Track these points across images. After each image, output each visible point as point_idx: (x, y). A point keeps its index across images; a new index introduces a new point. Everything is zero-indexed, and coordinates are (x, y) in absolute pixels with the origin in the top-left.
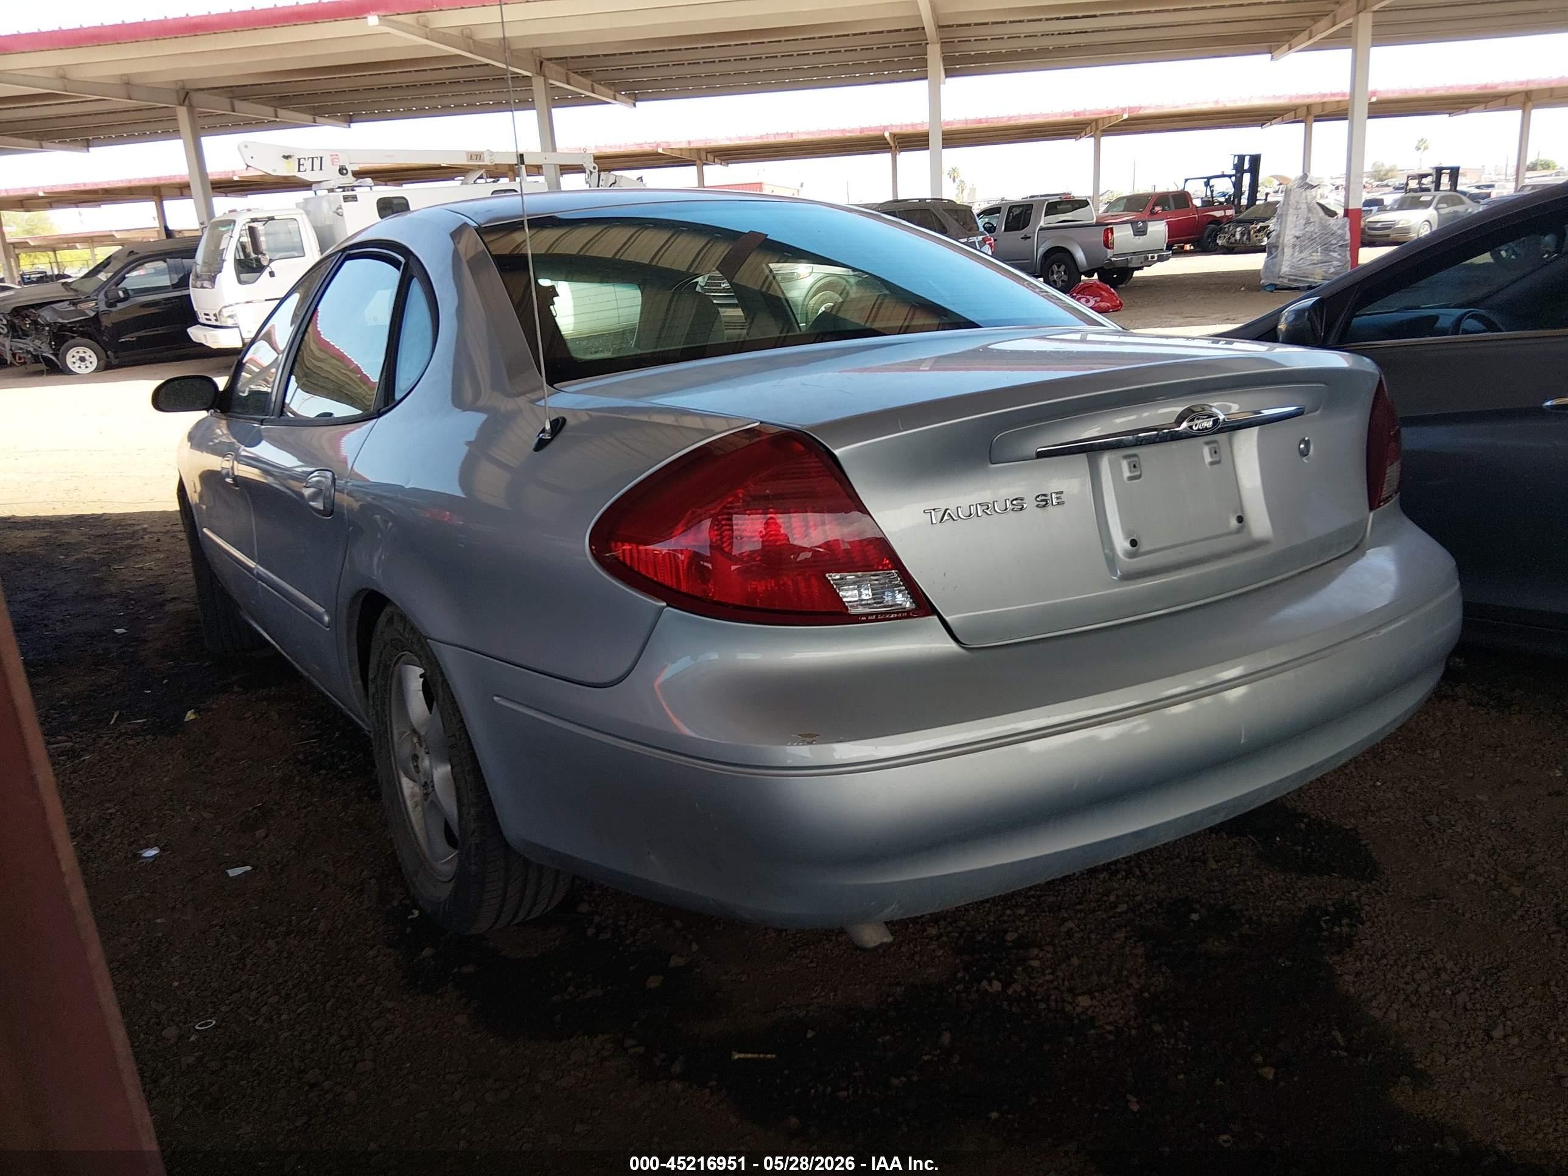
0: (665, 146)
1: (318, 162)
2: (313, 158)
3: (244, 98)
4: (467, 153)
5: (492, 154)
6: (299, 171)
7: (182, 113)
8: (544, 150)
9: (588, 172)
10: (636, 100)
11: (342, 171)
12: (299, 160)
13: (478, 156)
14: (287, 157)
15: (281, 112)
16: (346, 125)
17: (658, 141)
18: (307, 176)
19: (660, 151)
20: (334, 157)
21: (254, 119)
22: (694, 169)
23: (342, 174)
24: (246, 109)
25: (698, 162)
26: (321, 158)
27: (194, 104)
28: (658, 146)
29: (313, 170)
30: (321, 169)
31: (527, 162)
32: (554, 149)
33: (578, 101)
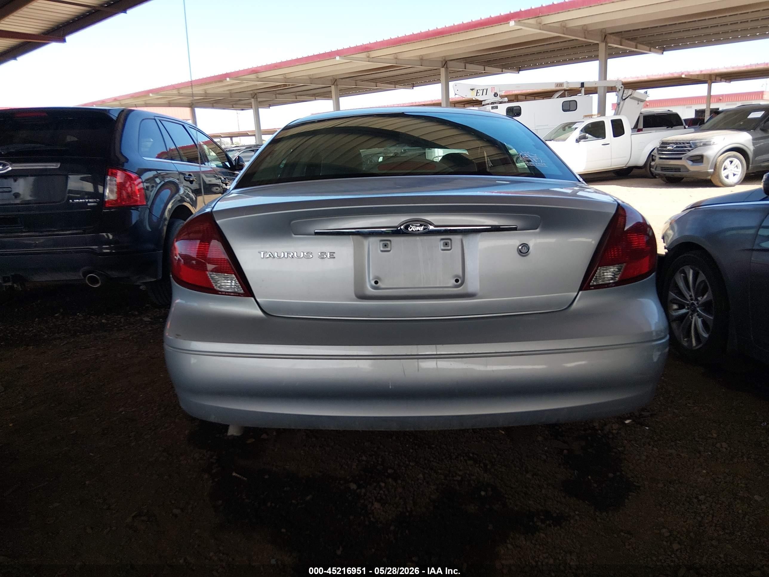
0: (686, 73)
1: (485, 91)
2: (483, 90)
3: (471, 63)
4: (556, 83)
5: (568, 83)
6: (477, 95)
7: (443, 70)
8: (600, 79)
9: (618, 90)
10: (664, 51)
11: (496, 95)
12: (477, 90)
13: (561, 84)
14: (472, 90)
15: (486, 68)
16: (517, 72)
17: (683, 71)
18: (480, 98)
19: (683, 76)
20: (493, 88)
21: (474, 72)
22: (706, 86)
23: (495, 96)
24: (471, 68)
25: (709, 81)
26: (487, 89)
27: (448, 67)
28: (682, 74)
29: (482, 95)
30: (486, 94)
31: (585, 86)
32: (605, 78)
33: (625, 53)
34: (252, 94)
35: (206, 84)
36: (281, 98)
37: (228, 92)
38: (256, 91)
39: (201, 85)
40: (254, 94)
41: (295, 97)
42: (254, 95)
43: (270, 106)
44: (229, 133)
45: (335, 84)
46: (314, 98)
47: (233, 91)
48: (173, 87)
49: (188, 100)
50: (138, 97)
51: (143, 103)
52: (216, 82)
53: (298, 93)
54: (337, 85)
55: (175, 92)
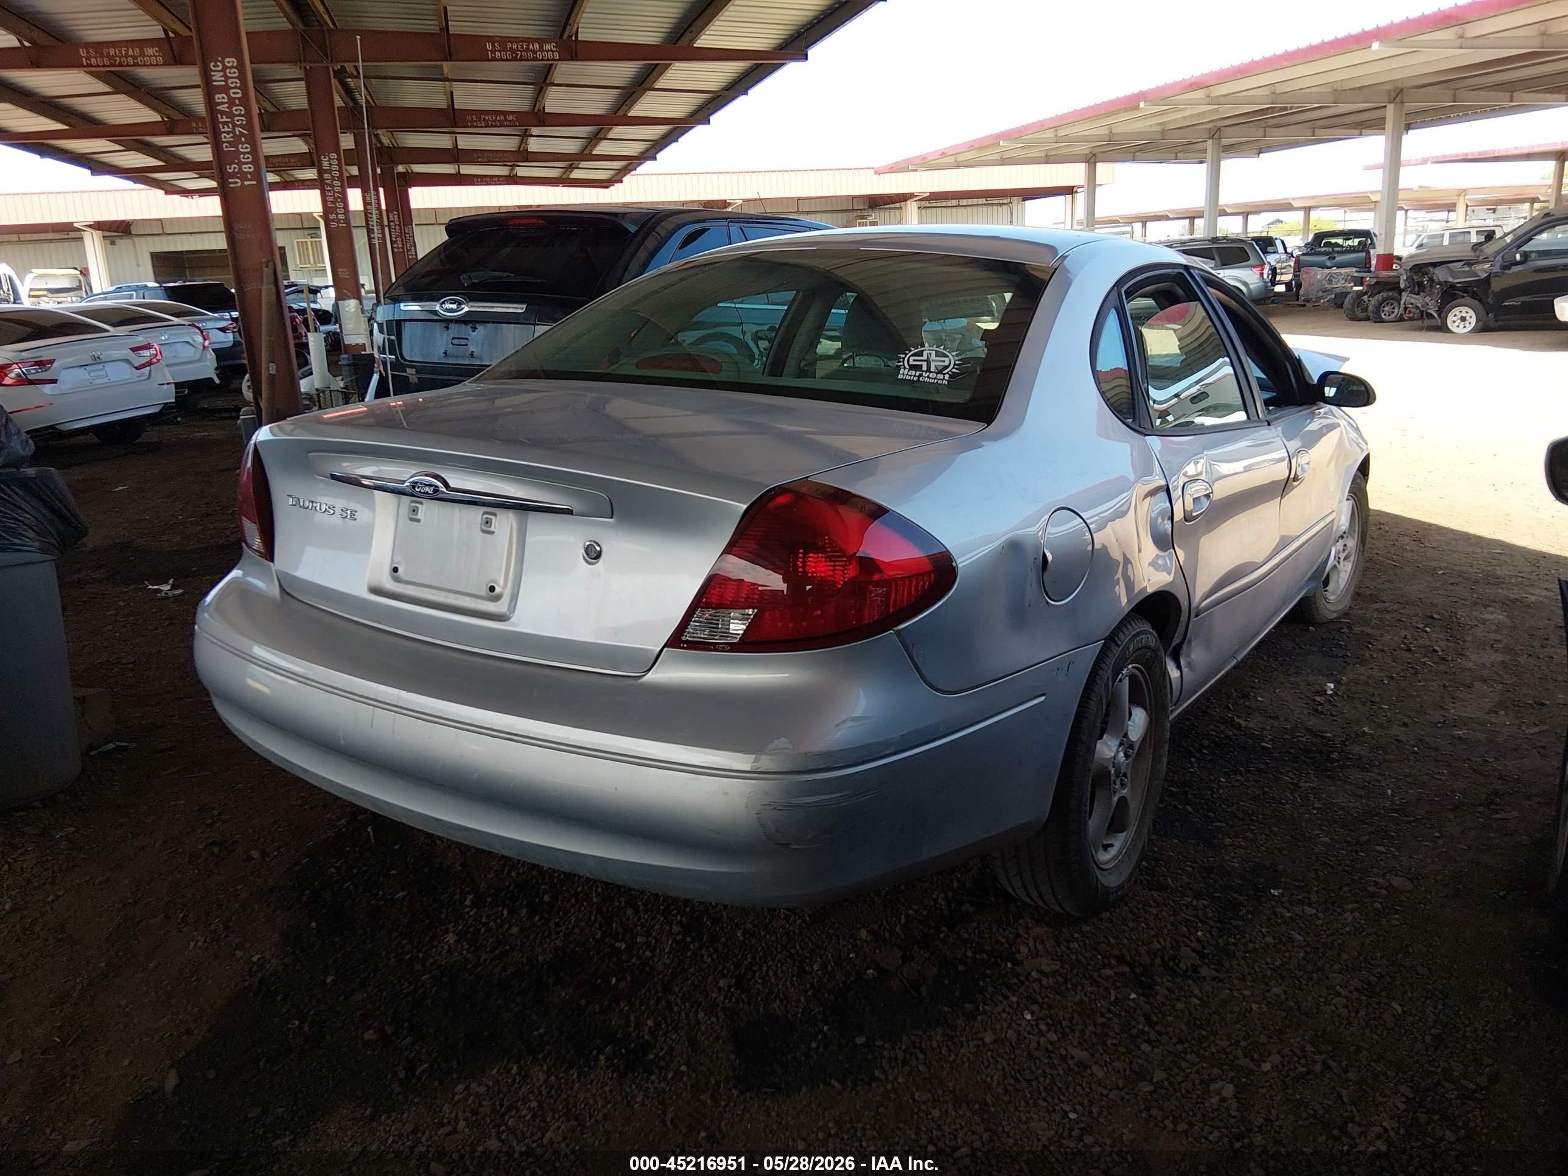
34: (1209, 129)
35: (1108, 115)
36: (1276, 135)
37: (1159, 129)
38: (1219, 124)
39: (1098, 117)
40: (1216, 129)
41: (1310, 132)
42: (1215, 132)
43: (1260, 152)
44: (1187, 211)
45: (1398, 99)
46: (1357, 132)
47: (1168, 127)
48: (1041, 126)
49: (1084, 149)
50: (986, 147)
51: (997, 157)
52: (1126, 110)
53: (1319, 123)
54: (1402, 102)
55: (1050, 134)
